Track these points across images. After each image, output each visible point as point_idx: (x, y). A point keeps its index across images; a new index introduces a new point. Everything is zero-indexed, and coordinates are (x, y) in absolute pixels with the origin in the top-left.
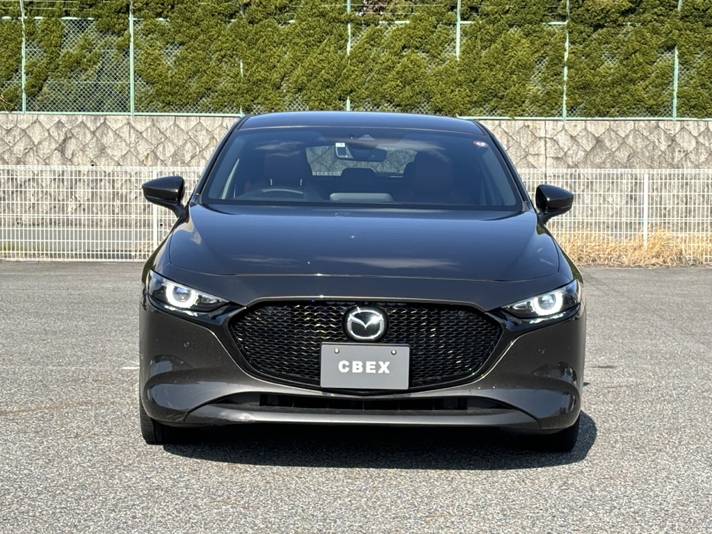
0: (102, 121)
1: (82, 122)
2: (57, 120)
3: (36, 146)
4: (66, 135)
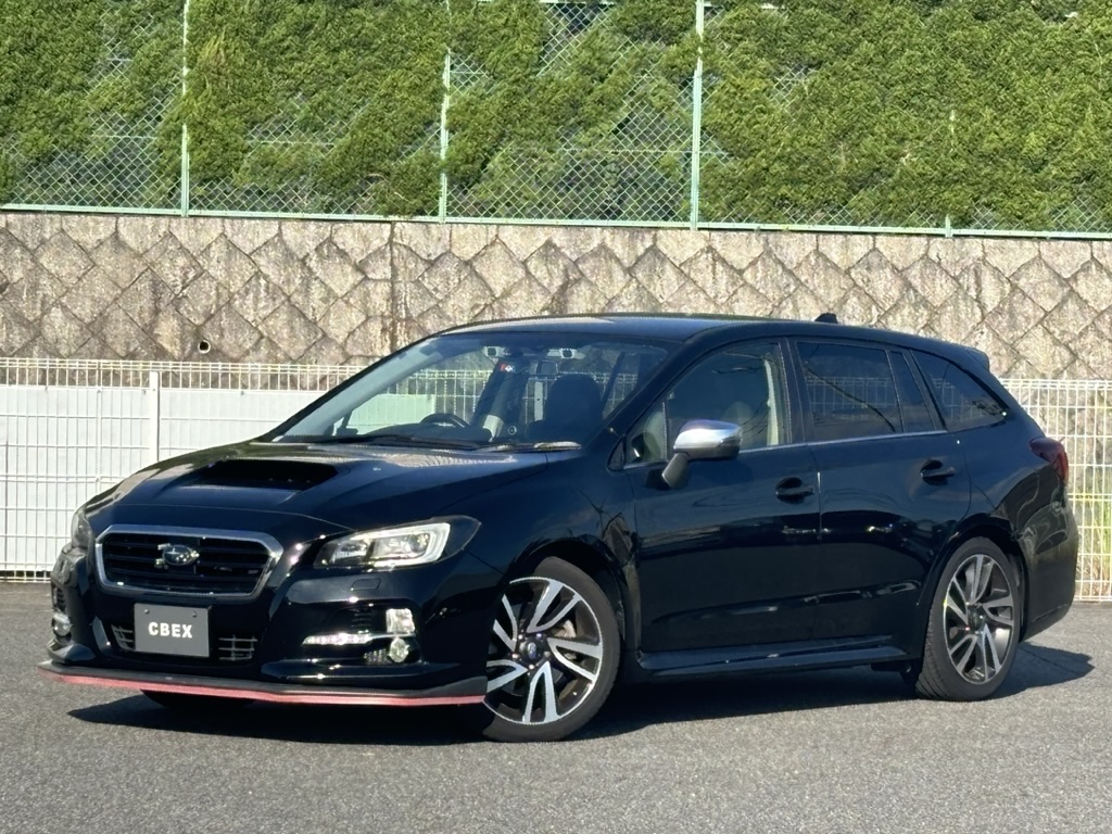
0: (648, 244)
1: (603, 246)
2: (543, 239)
3: (496, 298)
4: (567, 276)
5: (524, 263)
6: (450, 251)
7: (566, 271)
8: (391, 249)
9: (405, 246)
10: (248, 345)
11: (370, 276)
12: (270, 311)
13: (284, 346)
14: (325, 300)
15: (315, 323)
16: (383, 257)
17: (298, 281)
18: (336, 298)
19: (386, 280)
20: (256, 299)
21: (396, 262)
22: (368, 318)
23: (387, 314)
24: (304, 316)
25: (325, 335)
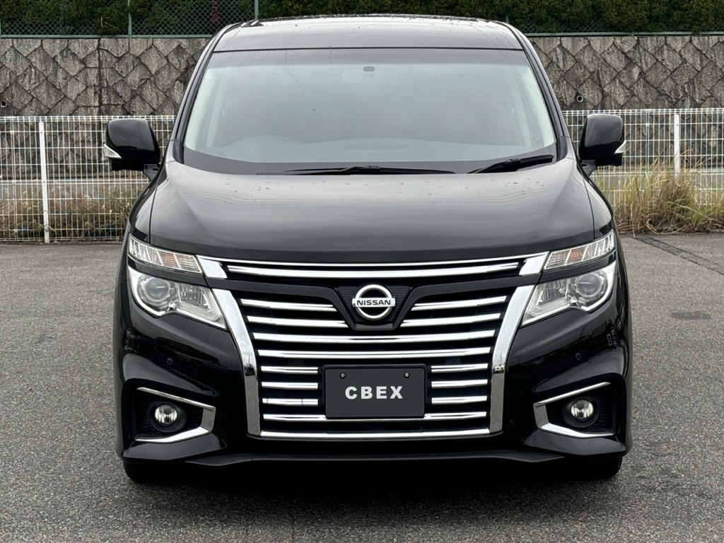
2: (175, 44)
3: (152, 75)
4: (188, 63)
5: (166, 57)
6: (128, 52)
7: (187, 61)
8: (99, 53)
9: (106, 50)
10: (27, 102)
11: (88, 65)
12: (37, 84)
13: (45, 102)
14: (65, 79)
15: (61, 91)
16: (94, 56)
17: (51, 69)
18: (71, 77)
19: (96, 68)
20: (30, 79)
21: (101, 58)
22: (87, 87)
23: (97, 84)
24: (55, 87)
25: (65, 96)
